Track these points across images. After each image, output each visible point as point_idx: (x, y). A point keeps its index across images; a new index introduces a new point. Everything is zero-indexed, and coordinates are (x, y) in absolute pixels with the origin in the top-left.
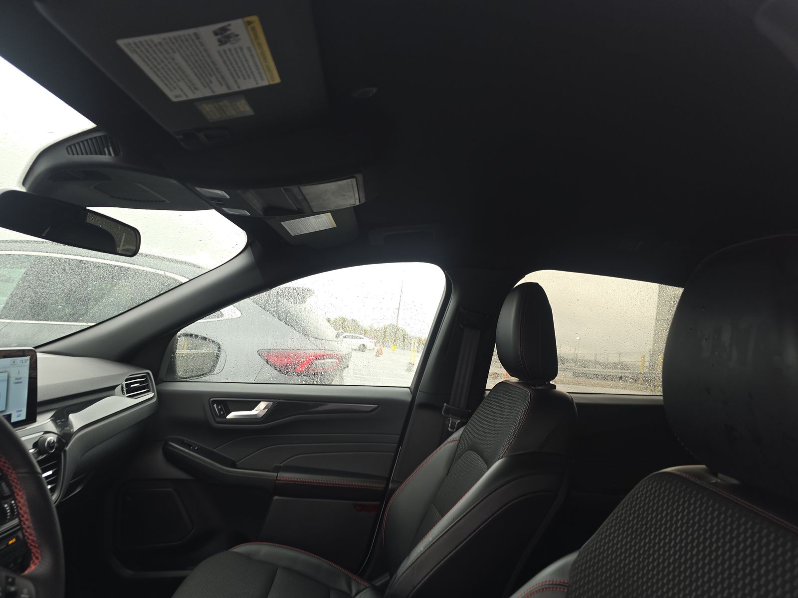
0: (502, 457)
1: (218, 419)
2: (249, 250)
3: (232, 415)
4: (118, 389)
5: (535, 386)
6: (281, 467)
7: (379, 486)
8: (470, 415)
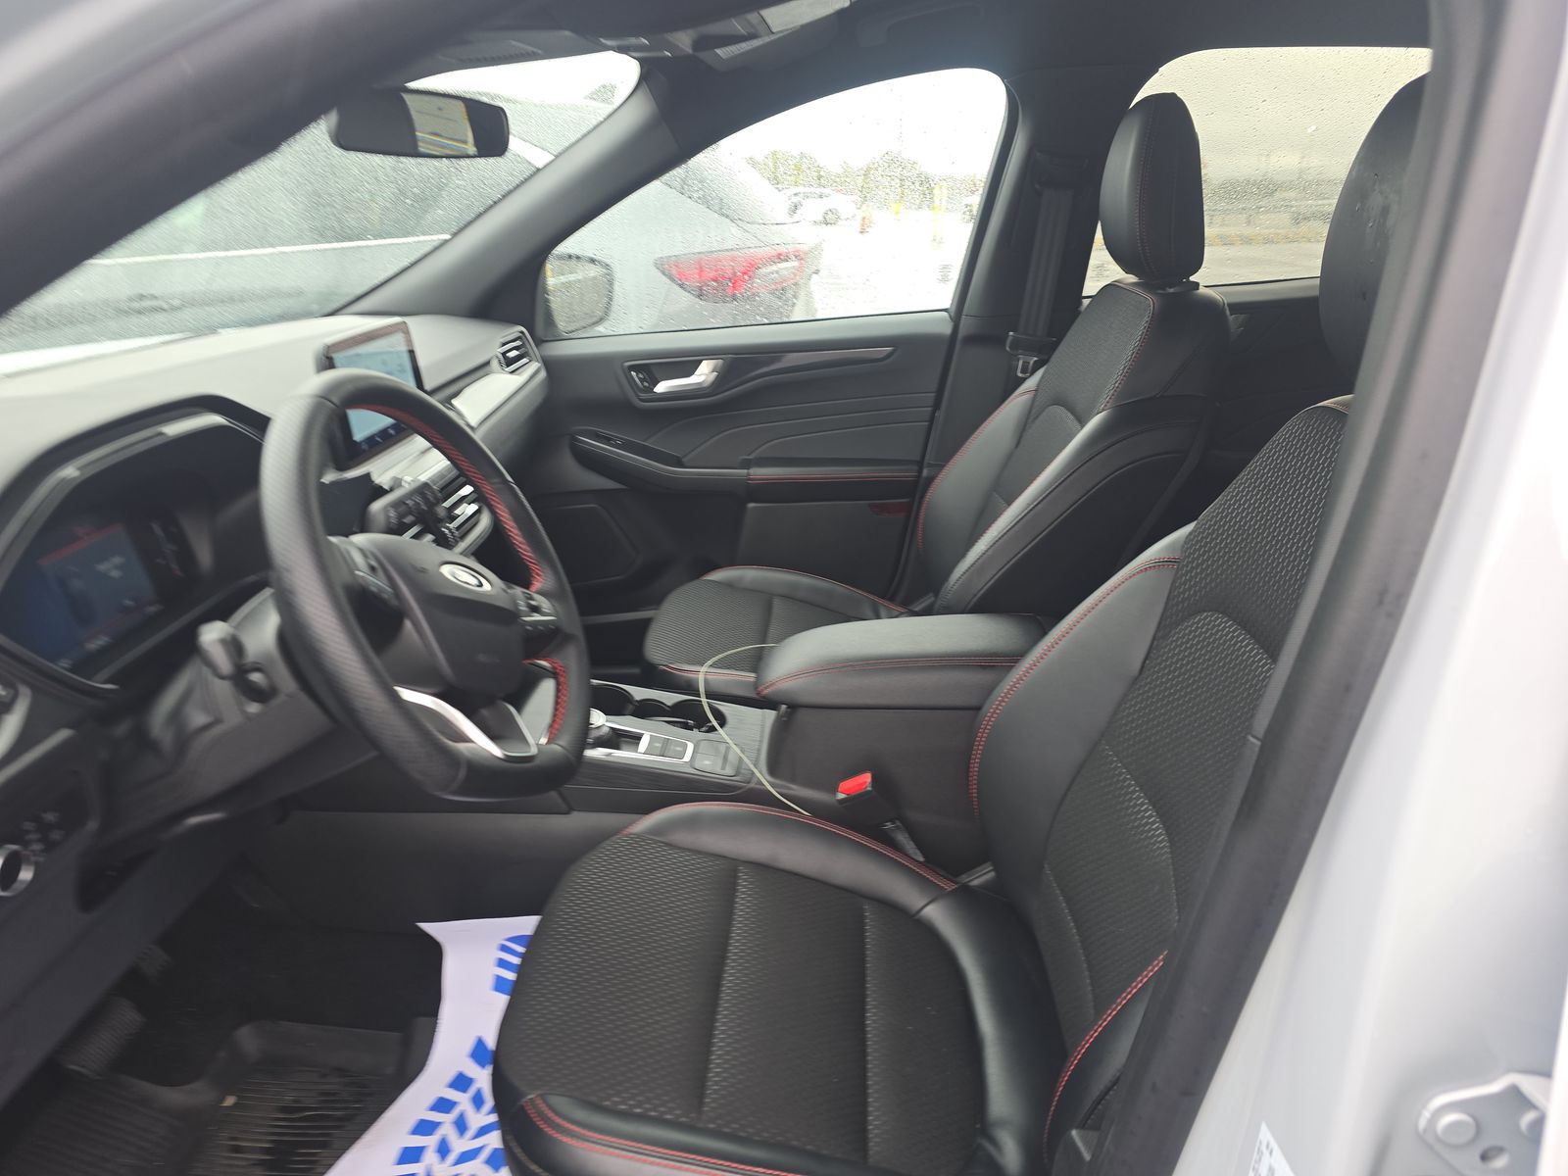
0: (1103, 410)
1: (643, 396)
2: (644, 87)
3: (662, 387)
4: (495, 364)
5: (1164, 289)
6: (750, 460)
7: (906, 473)
8: (1054, 347)
